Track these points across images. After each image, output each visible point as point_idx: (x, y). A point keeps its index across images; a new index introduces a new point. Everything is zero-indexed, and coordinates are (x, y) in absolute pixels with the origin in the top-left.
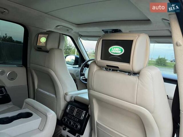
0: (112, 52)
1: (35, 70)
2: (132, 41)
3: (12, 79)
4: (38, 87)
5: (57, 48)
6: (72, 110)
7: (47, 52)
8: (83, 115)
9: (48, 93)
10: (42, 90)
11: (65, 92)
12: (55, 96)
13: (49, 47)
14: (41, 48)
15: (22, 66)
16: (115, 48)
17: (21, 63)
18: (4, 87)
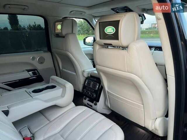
0: (107, 32)
1: (57, 54)
2: (119, 21)
3: (42, 63)
4: (63, 67)
5: (71, 32)
6: (89, 84)
7: (64, 37)
8: (97, 87)
9: (70, 72)
10: (65, 70)
11: (83, 70)
12: (75, 74)
13: (64, 33)
14: (58, 35)
15: (48, 52)
16: (109, 28)
17: (47, 49)
18: (37, 70)
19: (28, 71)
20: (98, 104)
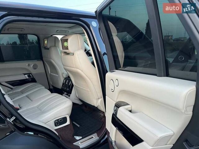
0: (65, 45)
1: (46, 61)
2: (68, 39)
5: (54, 45)
6: (66, 82)
7: (48, 49)
8: (70, 83)
10: (52, 74)
12: (57, 75)
13: (48, 46)
15: (40, 60)
18: (31, 74)
19: (25, 74)
20: (71, 95)
